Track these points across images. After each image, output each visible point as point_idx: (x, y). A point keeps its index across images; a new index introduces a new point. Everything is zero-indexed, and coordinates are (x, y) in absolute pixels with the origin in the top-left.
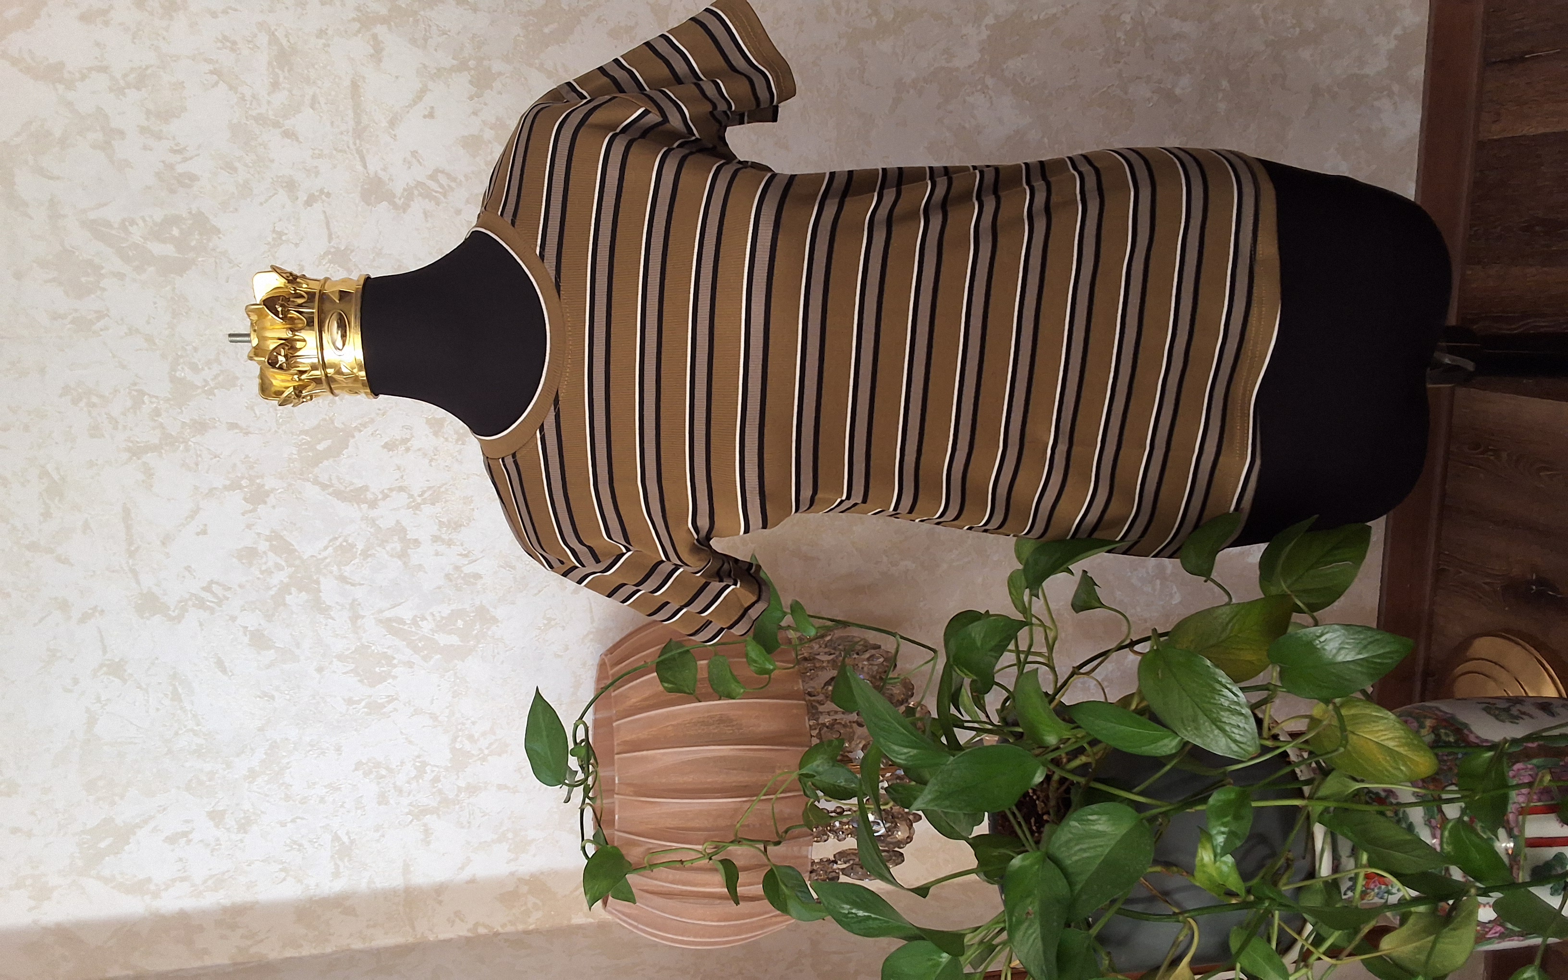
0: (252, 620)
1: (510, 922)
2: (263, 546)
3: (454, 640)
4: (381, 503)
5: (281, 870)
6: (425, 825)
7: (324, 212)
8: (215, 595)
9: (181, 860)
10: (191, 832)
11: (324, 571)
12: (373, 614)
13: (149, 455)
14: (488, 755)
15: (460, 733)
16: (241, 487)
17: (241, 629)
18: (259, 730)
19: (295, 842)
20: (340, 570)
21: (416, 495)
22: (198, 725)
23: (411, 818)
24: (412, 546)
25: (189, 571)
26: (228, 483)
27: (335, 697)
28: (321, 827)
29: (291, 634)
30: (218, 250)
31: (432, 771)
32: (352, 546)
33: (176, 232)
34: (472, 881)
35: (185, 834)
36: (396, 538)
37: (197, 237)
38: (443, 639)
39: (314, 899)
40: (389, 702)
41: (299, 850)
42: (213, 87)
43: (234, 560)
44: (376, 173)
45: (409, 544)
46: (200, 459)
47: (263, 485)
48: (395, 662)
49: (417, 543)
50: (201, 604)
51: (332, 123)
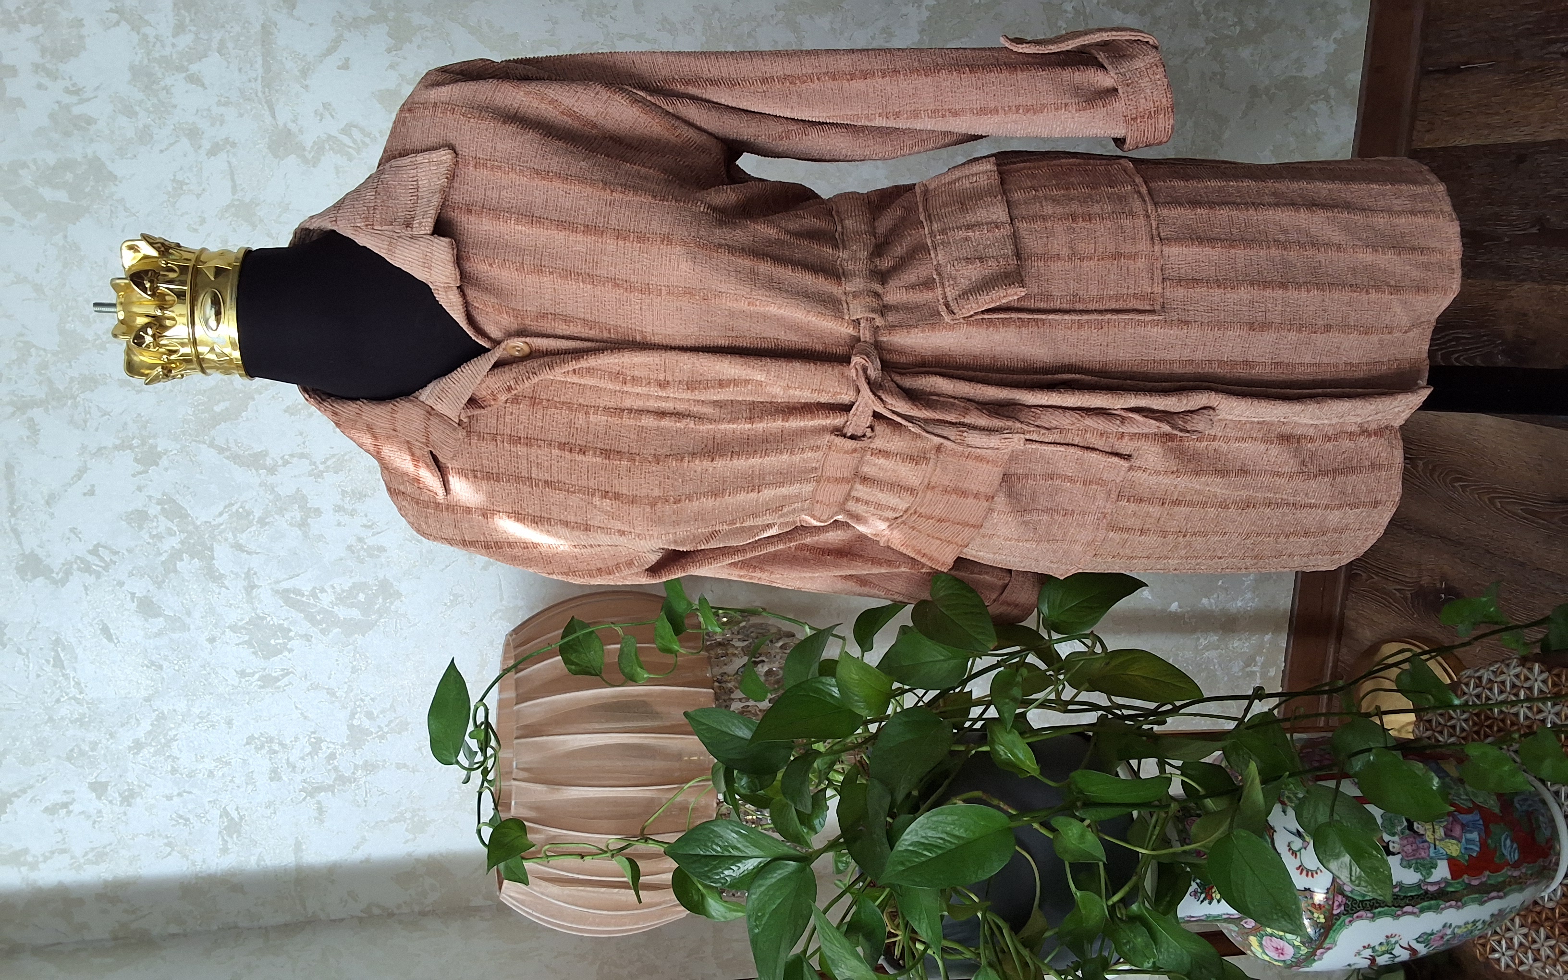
0: (140, 586)
1: (405, 903)
2: (154, 510)
3: (355, 614)
4: (279, 469)
5: (166, 845)
6: (319, 803)
7: (229, 162)
8: (102, 559)
9: (60, 831)
10: (71, 803)
11: (219, 537)
12: (270, 584)
13: (35, 409)
14: (387, 733)
15: (359, 710)
16: (131, 447)
17: (129, 596)
18: (146, 701)
19: (181, 817)
20: (235, 537)
21: (318, 462)
22: (81, 693)
23: (305, 794)
24: (312, 515)
25: (75, 533)
26: (118, 442)
27: (227, 668)
28: (210, 802)
29: (182, 603)
30: (115, 198)
31: (328, 748)
32: (249, 513)
33: (69, 177)
34: (367, 860)
35: (65, 805)
36: (296, 506)
37: (92, 183)
38: (343, 612)
39: (200, 875)
40: (283, 676)
41: (185, 825)
42: (114, 26)
43: (123, 523)
44: (285, 125)
45: (310, 513)
46: (88, 416)
47: (156, 446)
48: (292, 634)
49: (318, 512)
50: (87, 568)
51: (240, 70)
